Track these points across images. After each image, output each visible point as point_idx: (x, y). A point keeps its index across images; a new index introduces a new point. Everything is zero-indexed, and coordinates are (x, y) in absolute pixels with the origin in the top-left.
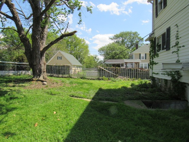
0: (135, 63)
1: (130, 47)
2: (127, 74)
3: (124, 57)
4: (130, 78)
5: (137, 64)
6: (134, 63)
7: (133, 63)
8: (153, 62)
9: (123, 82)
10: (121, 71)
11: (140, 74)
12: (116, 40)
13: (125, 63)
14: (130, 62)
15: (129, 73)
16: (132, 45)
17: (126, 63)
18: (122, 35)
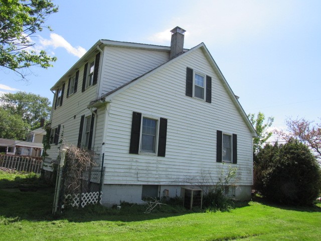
0: (34, 148)
1: (32, 120)
2: (14, 164)
3: (17, 136)
4: (19, 170)
5: (36, 150)
6: (32, 149)
7: (30, 147)
8: (45, 153)
9: (5, 175)
10: (5, 159)
11: (34, 167)
12: (6, 103)
13: (16, 146)
14: (25, 147)
15: (17, 163)
16: (35, 118)
17: (18, 147)
18: (20, 97)
